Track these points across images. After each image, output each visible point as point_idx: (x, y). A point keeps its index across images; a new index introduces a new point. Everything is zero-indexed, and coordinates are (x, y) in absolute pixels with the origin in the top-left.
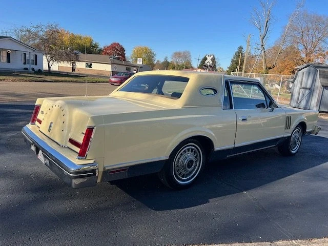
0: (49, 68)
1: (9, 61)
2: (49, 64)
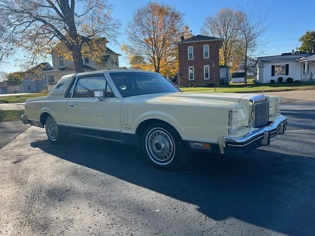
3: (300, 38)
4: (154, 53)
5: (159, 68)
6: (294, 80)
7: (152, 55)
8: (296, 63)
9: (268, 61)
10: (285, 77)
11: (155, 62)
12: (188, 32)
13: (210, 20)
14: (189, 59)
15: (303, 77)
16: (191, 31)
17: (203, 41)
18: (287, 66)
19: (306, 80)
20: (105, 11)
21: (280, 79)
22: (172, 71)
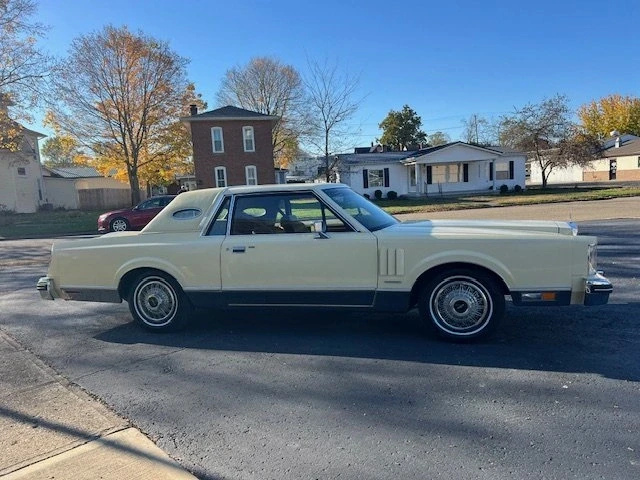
0: (544, 180)
1: (466, 179)
2: (543, 173)
3: (380, 122)
4: (124, 135)
5: (135, 168)
6: (398, 195)
7: (120, 139)
8: (399, 166)
9: (357, 162)
10: (385, 190)
11: (127, 154)
12: (194, 97)
13: (233, 74)
14: (214, 151)
15: (413, 190)
16: (200, 95)
17: (240, 118)
18: (387, 170)
19: (418, 195)
20: (21, 37)
21: (378, 193)
22: (162, 173)
